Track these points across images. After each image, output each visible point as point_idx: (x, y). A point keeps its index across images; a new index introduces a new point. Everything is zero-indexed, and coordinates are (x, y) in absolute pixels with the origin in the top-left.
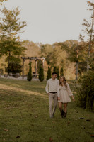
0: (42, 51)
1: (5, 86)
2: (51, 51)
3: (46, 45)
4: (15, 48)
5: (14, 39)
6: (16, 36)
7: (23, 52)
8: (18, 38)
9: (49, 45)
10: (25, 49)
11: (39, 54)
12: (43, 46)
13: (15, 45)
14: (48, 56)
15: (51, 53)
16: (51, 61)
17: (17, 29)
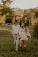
0: (25, 12)
1: (2, 28)
2: (29, 12)
3: (26, 10)
4: (9, 11)
5: (9, 7)
6: (10, 6)
7: (13, 13)
8: (11, 6)
9: (28, 10)
10: (14, 12)
11: (23, 14)
12: (25, 10)
13: (9, 10)
14: (27, 15)
15: (29, 14)
16: (29, 17)
17: (10, 2)
